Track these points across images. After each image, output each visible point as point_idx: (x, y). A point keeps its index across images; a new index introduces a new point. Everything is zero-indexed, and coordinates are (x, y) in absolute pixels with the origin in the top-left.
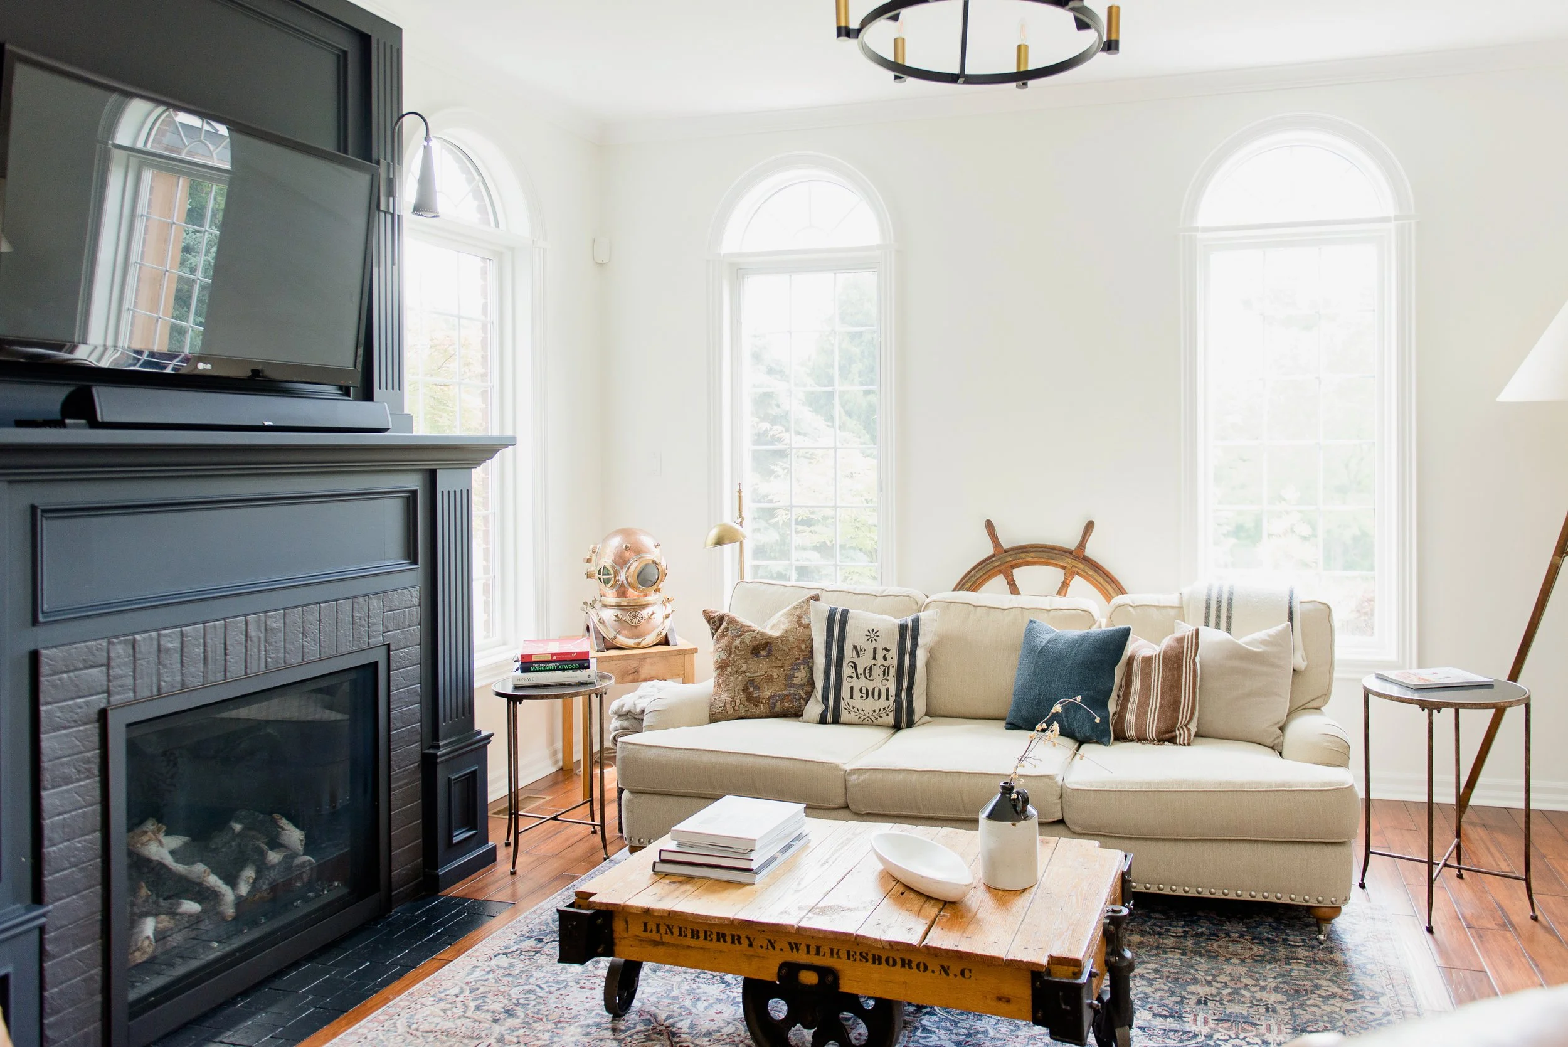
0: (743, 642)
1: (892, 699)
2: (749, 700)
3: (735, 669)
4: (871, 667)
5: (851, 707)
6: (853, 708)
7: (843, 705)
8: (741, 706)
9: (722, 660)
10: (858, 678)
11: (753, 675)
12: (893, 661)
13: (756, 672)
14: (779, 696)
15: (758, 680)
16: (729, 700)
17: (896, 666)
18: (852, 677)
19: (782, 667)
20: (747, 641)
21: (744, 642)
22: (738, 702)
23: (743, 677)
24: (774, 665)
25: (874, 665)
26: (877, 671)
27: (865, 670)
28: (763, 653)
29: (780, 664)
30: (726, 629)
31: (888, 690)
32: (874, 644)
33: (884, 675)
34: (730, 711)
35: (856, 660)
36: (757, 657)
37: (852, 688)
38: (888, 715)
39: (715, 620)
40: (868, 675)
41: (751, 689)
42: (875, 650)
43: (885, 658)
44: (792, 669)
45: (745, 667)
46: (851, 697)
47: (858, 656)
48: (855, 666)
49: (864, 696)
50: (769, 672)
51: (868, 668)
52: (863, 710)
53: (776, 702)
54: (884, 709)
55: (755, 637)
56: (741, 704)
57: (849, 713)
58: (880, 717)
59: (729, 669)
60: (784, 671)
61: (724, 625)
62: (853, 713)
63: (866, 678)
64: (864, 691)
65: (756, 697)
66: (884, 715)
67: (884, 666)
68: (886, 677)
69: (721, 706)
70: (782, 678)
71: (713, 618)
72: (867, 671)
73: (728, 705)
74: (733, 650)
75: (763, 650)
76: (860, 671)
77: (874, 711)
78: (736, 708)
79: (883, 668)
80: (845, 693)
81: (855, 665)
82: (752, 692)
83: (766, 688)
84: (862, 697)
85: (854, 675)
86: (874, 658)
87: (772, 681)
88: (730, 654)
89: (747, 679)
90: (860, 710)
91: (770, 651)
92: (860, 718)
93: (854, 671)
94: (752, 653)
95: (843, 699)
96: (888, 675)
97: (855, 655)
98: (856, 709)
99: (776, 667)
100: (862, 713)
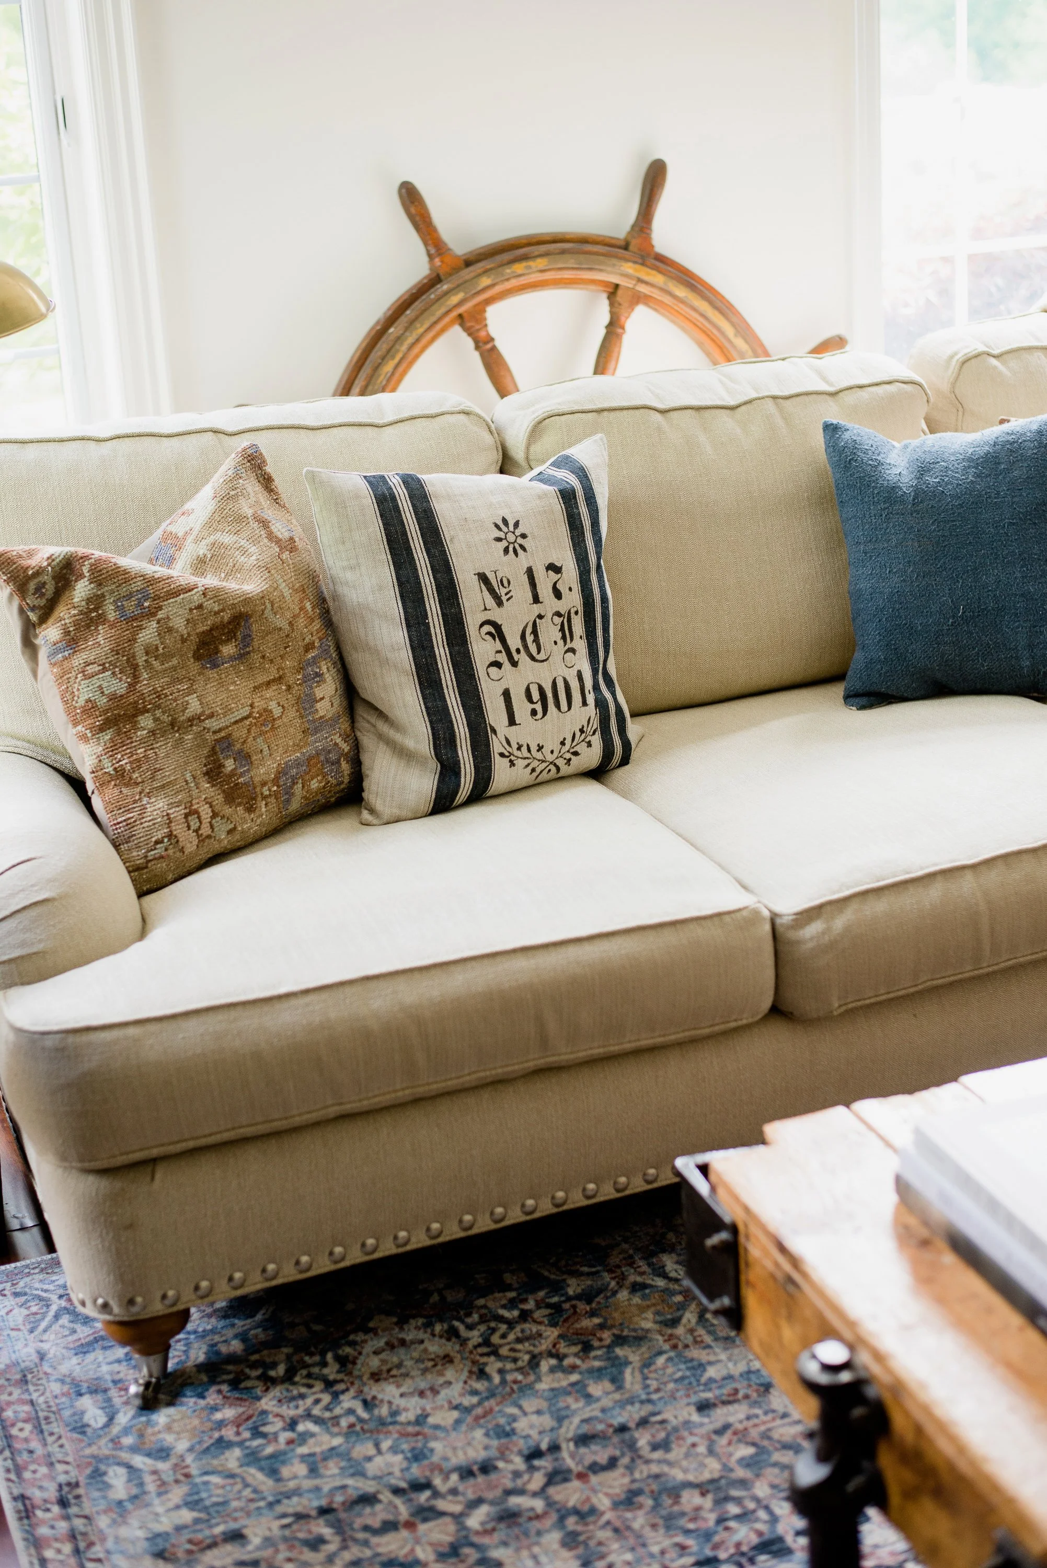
0: (166, 629)
1: (591, 699)
2: (230, 797)
3: (166, 718)
4: (535, 624)
5: (515, 746)
6: (519, 749)
7: (497, 746)
8: (217, 822)
9: (113, 697)
10: (514, 664)
11: (223, 723)
12: (573, 600)
13: (228, 711)
14: (298, 764)
15: (239, 733)
16: (178, 813)
17: (581, 613)
18: (497, 664)
19: (279, 679)
20: (179, 623)
21: (170, 630)
22: (206, 812)
23: (199, 735)
24: (262, 678)
25: (540, 617)
26: (550, 632)
27: (523, 637)
28: (228, 650)
29: (273, 674)
30: (95, 601)
31: (580, 676)
32: (524, 561)
33: (564, 638)
34: (189, 842)
35: (496, 614)
36: (215, 666)
37: (506, 694)
38: (589, 744)
39: (46, 578)
40: (533, 649)
41: (229, 765)
42: (530, 572)
43: (558, 595)
44: (305, 679)
45: (194, 706)
46: (512, 722)
47: (500, 603)
48: (498, 633)
49: (538, 707)
50: (259, 704)
51: (529, 630)
52: (540, 748)
53: (294, 783)
54: (582, 731)
55: (200, 607)
56: (215, 815)
57: (512, 764)
58: (576, 754)
59: (146, 721)
60: (289, 688)
61: (81, 590)
62: (520, 763)
63: (533, 658)
64: (536, 696)
65: (245, 784)
66: (582, 748)
67: (558, 614)
68: (569, 645)
69: (159, 835)
70: (292, 713)
71: (37, 574)
72: (530, 638)
73: (179, 829)
74: (141, 660)
75: (228, 641)
76: (514, 642)
77: (563, 743)
78: (206, 830)
79: (558, 620)
80: (495, 714)
81: (497, 627)
82: (233, 773)
83: (266, 752)
84: (534, 712)
85: (502, 658)
86: (536, 600)
87: (273, 728)
88: (136, 677)
89: (209, 737)
90: (534, 749)
91: (247, 640)
92: (533, 770)
93: (499, 646)
94: (197, 657)
95: (494, 731)
96: (572, 640)
97: (490, 602)
98: (524, 749)
99: (268, 684)
100: (539, 756)
